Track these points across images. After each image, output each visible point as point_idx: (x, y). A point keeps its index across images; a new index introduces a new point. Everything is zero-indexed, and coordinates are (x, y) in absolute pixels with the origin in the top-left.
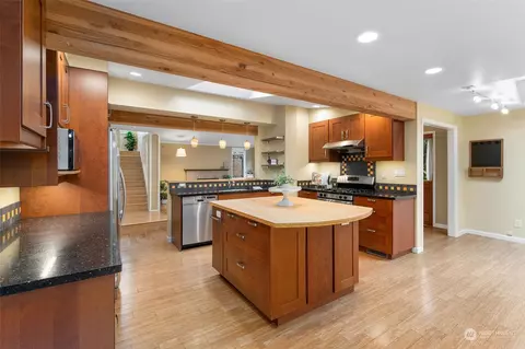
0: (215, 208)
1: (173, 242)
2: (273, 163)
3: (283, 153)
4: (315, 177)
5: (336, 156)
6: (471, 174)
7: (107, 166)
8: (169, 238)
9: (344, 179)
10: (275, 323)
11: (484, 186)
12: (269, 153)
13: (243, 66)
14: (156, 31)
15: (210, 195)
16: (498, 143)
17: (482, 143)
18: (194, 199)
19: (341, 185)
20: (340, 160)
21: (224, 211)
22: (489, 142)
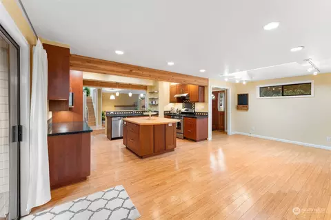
0: (124, 121)
1: (108, 137)
2: (154, 103)
3: (158, 99)
4: (172, 109)
5: (180, 100)
6: (238, 108)
7: (82, 104)
8: (106, 136)
9: (183, 110)
10: (141, 157)
11: (242, 113)
12: (152, 99)
13: (131, 71)
14: (101, 63)
15: (124, 117)
16: (247, 95)
17: (241, 95)
18: (117, 118)
19: (183, 113)
20: (182, 102)
21: (127, 122)
22: (244, 95)
